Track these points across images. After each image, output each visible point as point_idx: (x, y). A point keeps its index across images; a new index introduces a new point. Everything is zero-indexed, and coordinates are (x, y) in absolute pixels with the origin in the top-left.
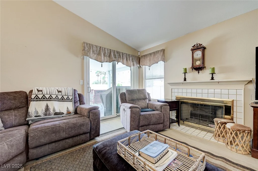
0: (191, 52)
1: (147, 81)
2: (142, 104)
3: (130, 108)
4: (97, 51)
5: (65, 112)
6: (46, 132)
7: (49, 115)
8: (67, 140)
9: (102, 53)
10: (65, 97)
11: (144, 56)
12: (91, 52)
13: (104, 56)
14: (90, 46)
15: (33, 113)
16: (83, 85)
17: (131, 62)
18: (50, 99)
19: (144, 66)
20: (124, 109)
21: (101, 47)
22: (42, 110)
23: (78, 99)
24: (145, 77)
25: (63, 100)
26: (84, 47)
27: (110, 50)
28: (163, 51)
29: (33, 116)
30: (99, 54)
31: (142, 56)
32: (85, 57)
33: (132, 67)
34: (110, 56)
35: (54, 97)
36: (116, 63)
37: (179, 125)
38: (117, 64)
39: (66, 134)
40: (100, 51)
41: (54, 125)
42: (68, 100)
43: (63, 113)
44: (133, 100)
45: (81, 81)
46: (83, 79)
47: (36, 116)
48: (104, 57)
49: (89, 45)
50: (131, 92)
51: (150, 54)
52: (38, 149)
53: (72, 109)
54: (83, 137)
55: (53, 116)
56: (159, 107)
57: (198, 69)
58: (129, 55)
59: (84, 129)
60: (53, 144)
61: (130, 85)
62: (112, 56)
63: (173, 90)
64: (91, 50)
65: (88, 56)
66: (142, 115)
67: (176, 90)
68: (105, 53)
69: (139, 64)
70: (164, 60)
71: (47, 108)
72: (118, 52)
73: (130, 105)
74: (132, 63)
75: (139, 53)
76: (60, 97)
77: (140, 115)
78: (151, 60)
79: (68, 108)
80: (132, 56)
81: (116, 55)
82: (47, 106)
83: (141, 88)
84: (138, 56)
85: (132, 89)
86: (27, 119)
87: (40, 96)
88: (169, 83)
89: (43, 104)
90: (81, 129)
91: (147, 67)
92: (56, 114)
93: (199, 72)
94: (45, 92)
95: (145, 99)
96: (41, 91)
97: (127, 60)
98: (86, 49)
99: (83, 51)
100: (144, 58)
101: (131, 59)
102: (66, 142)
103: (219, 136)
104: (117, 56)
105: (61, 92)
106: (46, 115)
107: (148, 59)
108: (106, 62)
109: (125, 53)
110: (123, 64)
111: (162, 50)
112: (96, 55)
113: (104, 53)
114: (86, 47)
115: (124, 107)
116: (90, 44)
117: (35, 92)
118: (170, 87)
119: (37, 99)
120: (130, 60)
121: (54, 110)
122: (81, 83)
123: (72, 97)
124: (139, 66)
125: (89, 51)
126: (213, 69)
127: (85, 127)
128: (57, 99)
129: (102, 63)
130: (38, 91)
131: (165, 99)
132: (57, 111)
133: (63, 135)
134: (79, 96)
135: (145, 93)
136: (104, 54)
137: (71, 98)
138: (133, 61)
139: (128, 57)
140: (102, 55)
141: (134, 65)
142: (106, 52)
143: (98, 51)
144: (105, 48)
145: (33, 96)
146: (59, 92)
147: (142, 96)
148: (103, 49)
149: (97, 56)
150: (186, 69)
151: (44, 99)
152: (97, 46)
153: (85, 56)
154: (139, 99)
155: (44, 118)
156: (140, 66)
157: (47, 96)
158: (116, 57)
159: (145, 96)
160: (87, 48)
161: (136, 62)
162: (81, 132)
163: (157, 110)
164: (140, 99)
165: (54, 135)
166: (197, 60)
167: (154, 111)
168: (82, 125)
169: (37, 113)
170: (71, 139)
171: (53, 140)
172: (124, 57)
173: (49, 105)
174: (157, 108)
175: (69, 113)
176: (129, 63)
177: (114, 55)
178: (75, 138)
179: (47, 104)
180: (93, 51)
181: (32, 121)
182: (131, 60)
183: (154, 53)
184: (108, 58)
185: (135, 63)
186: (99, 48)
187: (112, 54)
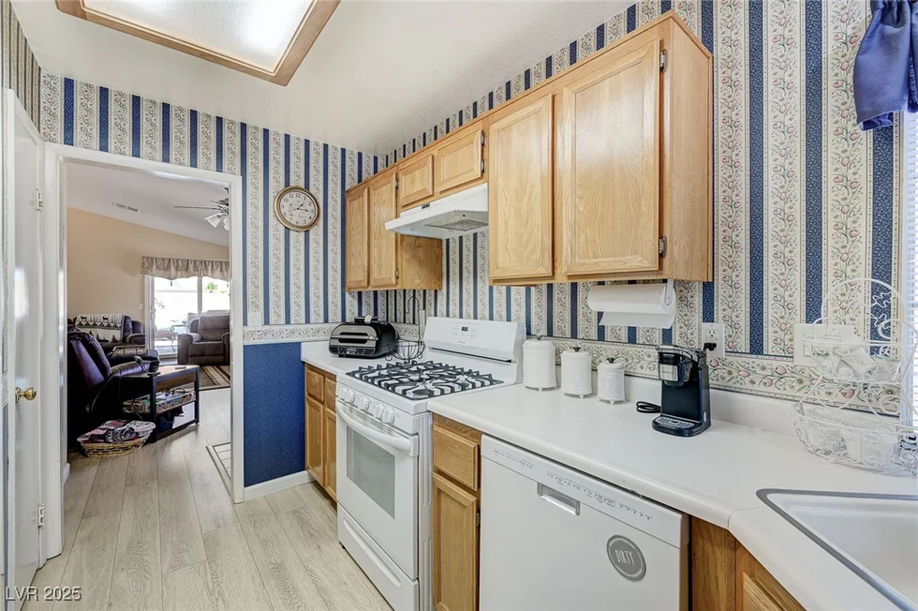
4: (164, 266)
9: (173, 267)
10: (112, 325)
12: (154, 269)
13: (176, 270)
14: (154, 260)
16: (143, 311)
18: (95, 325)
21: (170, 259)
23: (131, 327)
25: (109, 326)
26: (144, 263)
27: (188, 260)
30: (168, 268)
32: (146, 276)
34: (187, 270)
35: (98, 324)
40: (168, 264)
42: (115, 327)
43: (107, 341)
46: (143, 302)
48: (177, 272)
49: (150, 259)
64: (155, 266)
65: (150, 273)
68: (178, 265)
72: (203, 262)
76: (105, 325)
79: (114, 336)
81: (198, 267)
87: (83, 323)
94: (89, 319)
96: (85, 318)
97: (221, 270)
98: (147, 264)
99: (141, 268)
105: (107, 319)
108: (180, 278)
110: (215, 278)
112: (162, 271)
113: (176, 266)
114: (146, 262)
116: (152, 258)
117: (79, 319)
121: (98, 337)
122: (140, 309)
123: (121, 325)
125: (150, 267)
128: (102, 326)
130: (82, 318)
134: (133, 323)
136: (177, 268)
137: (119, 325)
140: (173, 269)
142: (181, 264)
143: (166, 265)
144: (177, 260)
145: (77, 323)
146: (104, 319)
148: (175, 261)
149: (164, 272)
152: (163, 259)
157: (91, 324)
158: (198, 270)
164: (217, 329)
175: (114, 340)
177: (195, 266)
184: (184, 273)
186: (167, 262)
187: (191, 266)
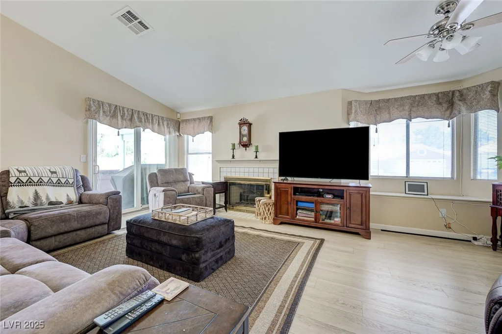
0: (238, 126)
1: (190, 156)
2: (181, 187)
3: (163, 191)
4: (110, 112)
5: (65, 201)
6: (53, 221)
7: (41, 204)
8: (79, 232)
9: (119, 115)
10: (63, 181)
11: (186, 121)
12: (101, 114)
13: (122, 119)
14: (100, 104)
15: (15, 202)
16: (86, 163)
17: (166, 128)
18: (40, 183)
19: (186, 136)
20: (155, 195)
21: (116, 106)
22: (29, 198)
23: (82, 184)
24: (188, 150)
25: (59, 184)
26: (90, 106)
27: (132, 110)
28: (211, 118)
29: (17, 207)
30: (114, 116)
31: (183, 121)
33: (167, 136)
34: (131, 120)
35: (46, 180)
36: (142, 129)
37: (226, 211)
38: (144, 130)
39: (78, 223)
40: (114, 111)
41: (62, 213)
42: (67, 184)
43: (61, 203)
44: (168, 183)
45: (82, 156)
46: (85, 153)
47: (21, 207)
48: (122, 121)
49: (97, 103)
50: (164, 172)
51: (194, 120)
52: (42, 241)
53: (74, 197)
54: (99, 228)
55: (46, 206)
56: (200, 190)
57: (246, 146)
58: (162, 118)
59: (101, 219)
60: (61, 236)
61: (163, 162)
62: (135, 119)
63: (222, 169)
64: (101, 111)
65: (96, 119)
66: (179, 199)
67: (225, 169)
68: (124, 114)
69: (179, 132)
70: (211, 130)
71: (37, 196)
72: (145, 114)
73: (163, 188)
74: (166, 130)
75: (179, 115)
76: (55, 180)
77: (176, 199)
78: (195, 128)
79: (68, 196)
80: (168, 119)
81: (141, 119)
82: (36, 193)
83: (181, 167)
84: (176, 119)
85: (167, 167)
86: (7, 211)
87: (24, 179)
88: (217, 161)
89: (30, 191)
90: (97, 218)
91: (190, 136)
92: (51, 203)
93: (246, 149)
94: (30, 173)
95: (185, 181)
96: (25, 172)
97: (159, 125)
99: (86, 110)
100: (186, 124)
101: (165, 123)
102: (76, 235)
103: (265, 218)
104: (143, 121)
105: (55, 173)
106: (36, 205)
107: (192, 125)
108: (125, 128)
109: (156, 116)
110: (153, 131)
111: (209, 117)
112: (109, 117)
113: (122, 114)
114: (92, 105)
115: (155, 192)
116: (98, 101)
117: (14, 173)
118: (219, 165)
119: (20, 183)
120: (163, 125)
121: (48, 198)
122: (83, 160)
123: (73, 180)
124: (178, 134)
125: (97, 112)
126: (257, 147)
127: (102, 215)
128: (50, 183)
129: (119, 130)
130: (20, 172)
131: (213, 181)
132: (53, 199)
133: (75, 225)
134: (82, 179)
135: (186, 173)
136: (122, 117)
137: (71, 181)
138: (168, 128)
139: (161, 121)
140: (119, 118)
141: (170, 133)
142: (126, 113)
143: (112, 112)
144: (123, 108)
145: (12, 180)
146: (52, 173)
147: (181, 177)
148: (121, 109)
149: (110, 119)
150: (234, 145)
151: (30, 182)
152: (110, 105)
153: (89, 120)
154: (176, 182)
155: (33, 209)
156: (180, 135)
157: (36, 179)
158: (141, 121)
159: (185, 177)
160: (94, 108)
161: (174, 129)
162: (98, 222)
163: (199, 193)
164: (178, 182)
165: (63, 224)
166: (244, 136)
167: (195, 194)
168: (98, 213)
169: (22, 202)
170: (83, 231)
171: (62, 231)
172: (155, 121)
173: (39, 191)
174: (199, 191)
175: (70, 202)
176: (163, 129)
177: (139, 118)
178: (88, 230)
179: (36, 190)
180: (104, 112)
181: (14, 214)
182: (165, 126)
183: (199, 119)
184: (129, 123)
185: (172, 130)
186: (113, 107)
187: (136, 116)
